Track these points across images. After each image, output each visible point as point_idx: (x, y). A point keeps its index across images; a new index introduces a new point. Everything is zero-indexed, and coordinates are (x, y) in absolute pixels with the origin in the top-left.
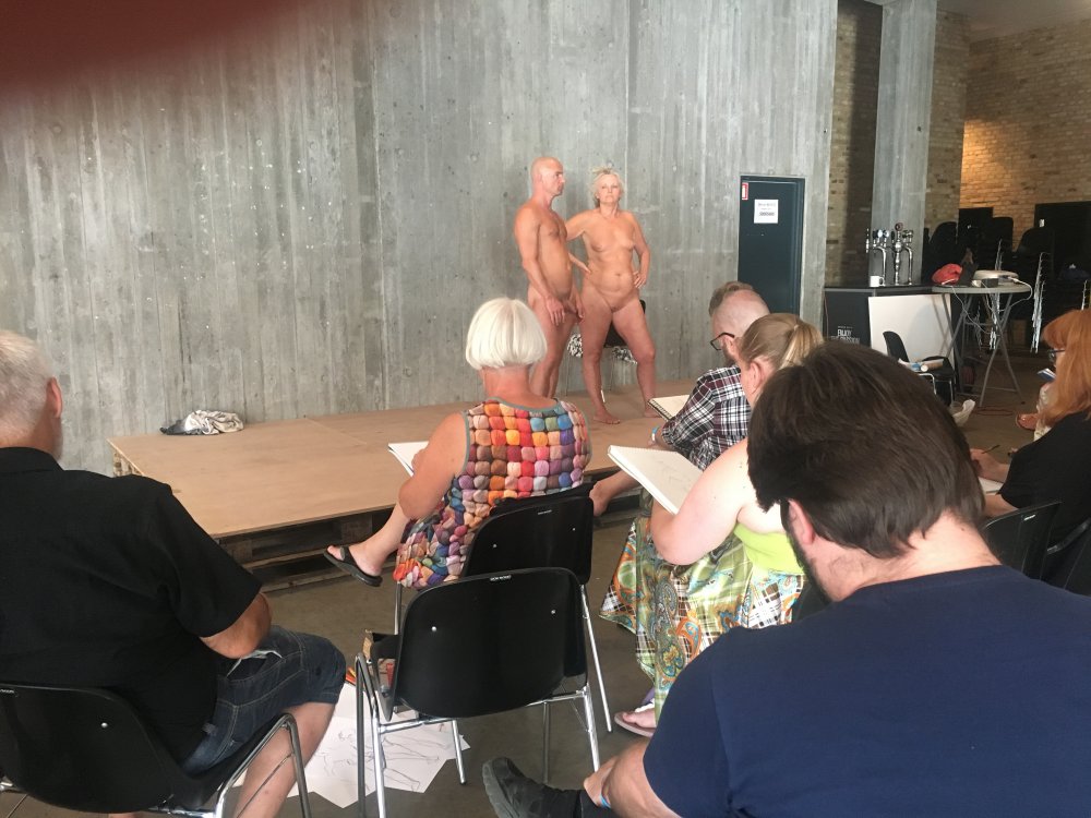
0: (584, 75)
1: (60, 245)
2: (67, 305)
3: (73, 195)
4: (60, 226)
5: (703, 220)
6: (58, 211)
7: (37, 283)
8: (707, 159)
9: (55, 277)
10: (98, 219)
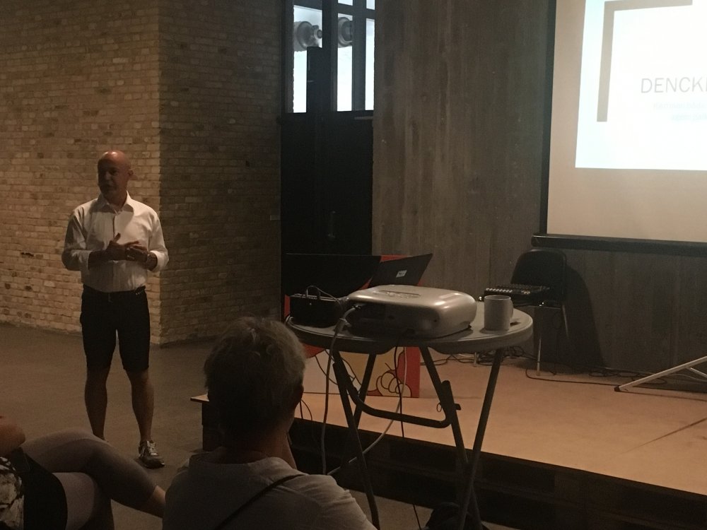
1: (419, 188)
2: (420, 235)
3: (430, 149)
4: (421, 173)
6: (420, 161)
7: (405, 217)
9: (415, 212)
10: (443, 167)
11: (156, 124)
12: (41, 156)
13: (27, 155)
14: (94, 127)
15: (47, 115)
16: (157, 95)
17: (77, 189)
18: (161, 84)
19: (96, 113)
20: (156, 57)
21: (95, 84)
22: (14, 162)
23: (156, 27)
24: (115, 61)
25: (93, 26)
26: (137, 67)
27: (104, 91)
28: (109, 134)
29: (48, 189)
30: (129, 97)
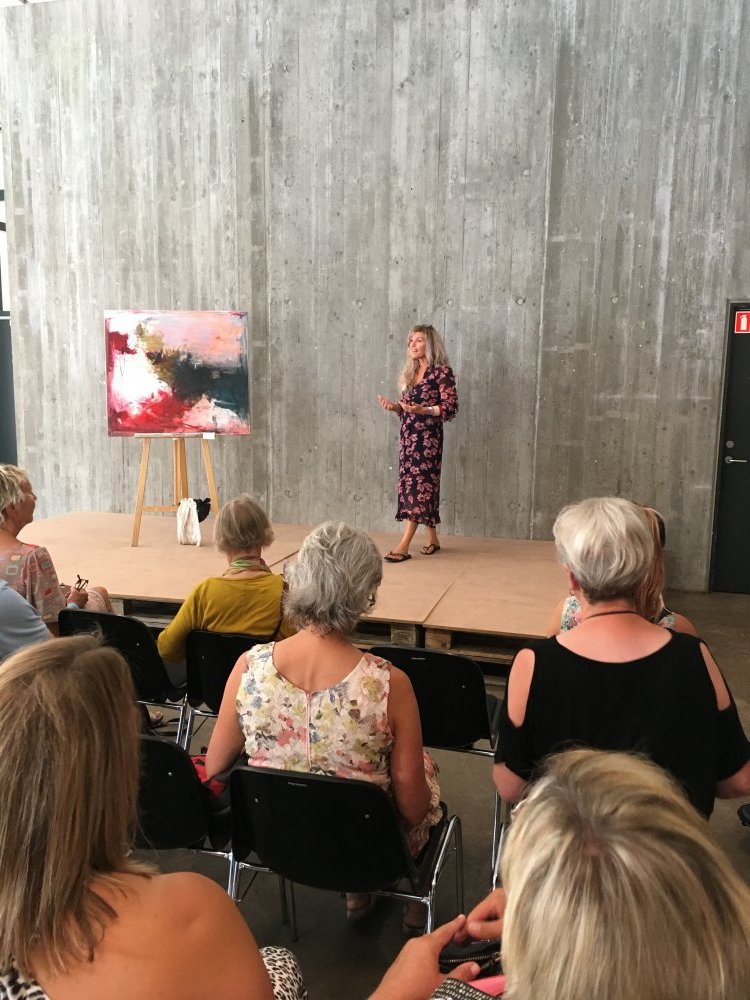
0: (489, 209)
1: (57, 379)
2: (59, 419)
3: (65, 346)
4: (57, 366)
5: (658, 360)
6: (56, 356)
7: (45, 403)
8: (669, 286)
9: (54, 400)
10: (78, 362)
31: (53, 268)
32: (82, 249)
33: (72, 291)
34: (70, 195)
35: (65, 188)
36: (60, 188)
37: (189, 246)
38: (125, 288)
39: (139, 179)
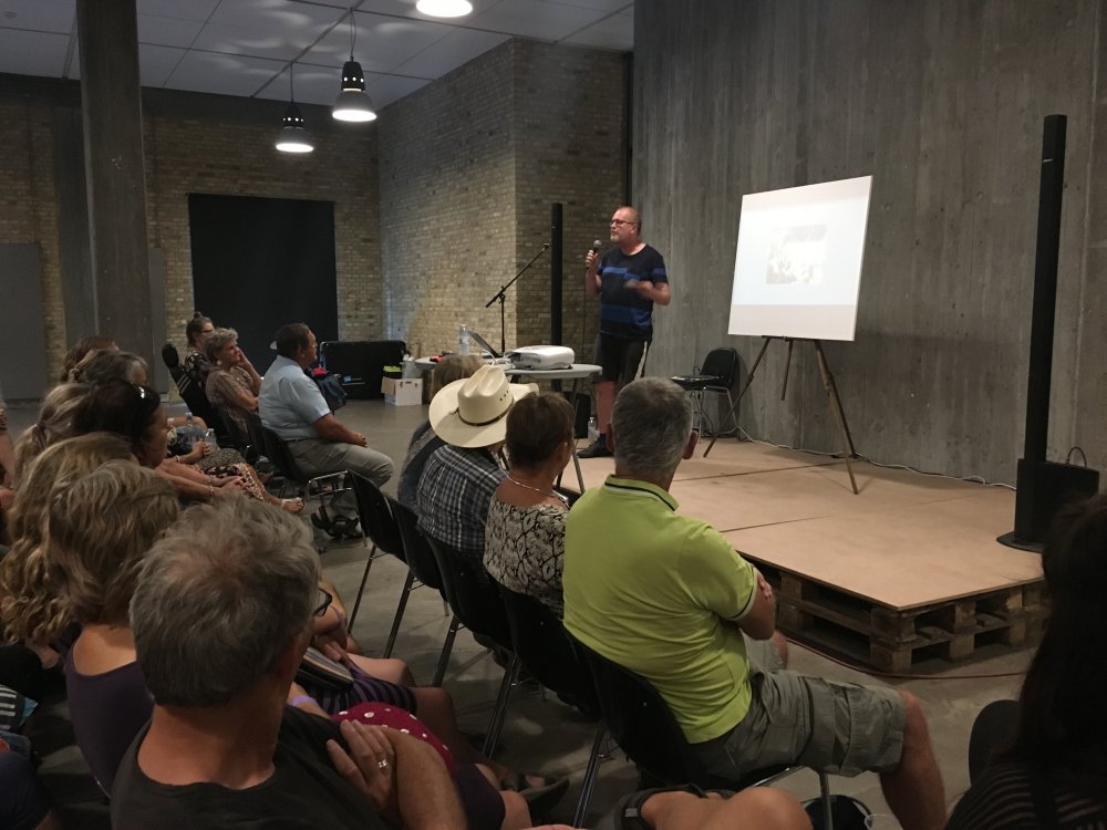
0: (1026, 76)
11: (514, 260)
12: (459, 285)
13: (453, 285)
14: (485, 263)
15: (462, 256)
16: (514, 239)
17: (476, 309)
18: (518, 230)
19: (485, 253)
20: (514, 211)
21: (485, 232)
22: (448, 290)
23: (513, 189)
24: (495, 215)
25: (483, 191)
26: (505, 219)
27: (489, 237)
28: (491, 268)
29: (463, 309)
30: (501, 241)
31: (658, 203)
32: (676, 183)
33: (669, 223)
34: (671, 134)
35: (669, 130)
36: (665, 130)
37: (749, 167)
38: (703, 214)
39: (717, 109)
